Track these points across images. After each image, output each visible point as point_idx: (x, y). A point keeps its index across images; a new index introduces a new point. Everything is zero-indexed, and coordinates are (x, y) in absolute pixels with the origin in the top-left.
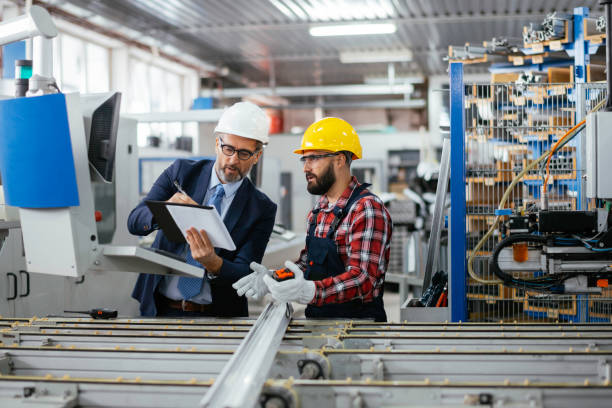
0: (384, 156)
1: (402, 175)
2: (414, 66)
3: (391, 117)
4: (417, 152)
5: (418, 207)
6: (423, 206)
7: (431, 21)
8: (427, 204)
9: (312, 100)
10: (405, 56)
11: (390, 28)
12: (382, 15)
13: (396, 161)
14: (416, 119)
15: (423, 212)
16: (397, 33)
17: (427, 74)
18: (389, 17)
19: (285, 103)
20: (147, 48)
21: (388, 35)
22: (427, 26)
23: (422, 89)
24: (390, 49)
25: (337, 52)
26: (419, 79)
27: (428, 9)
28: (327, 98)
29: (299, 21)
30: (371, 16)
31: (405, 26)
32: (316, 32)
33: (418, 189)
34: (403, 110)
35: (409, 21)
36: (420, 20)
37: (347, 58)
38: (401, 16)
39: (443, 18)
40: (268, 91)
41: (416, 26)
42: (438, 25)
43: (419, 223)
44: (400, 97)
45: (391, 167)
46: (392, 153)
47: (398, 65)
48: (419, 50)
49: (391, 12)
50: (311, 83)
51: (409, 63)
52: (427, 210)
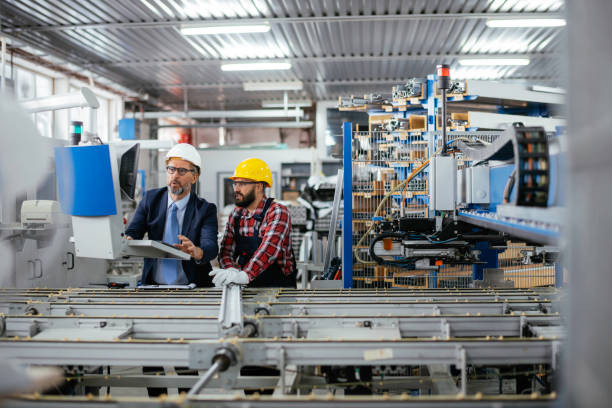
0: (278, 168)
1: (293, 184)
2: (304, 93)
3: (283, 135)
4: (308, 164)
5: (308, 211)
6: (312, 210)
7: (320, 60)
8: (316, 209)
9: (217, 121)
10: (297, 86)
11: (286, 66)
12: (281, 55)
13: (288, 172)
14: (305, 137)
15: (313, 217)
16: (292, 69)
17: (315, 100)
18: (286, 57)
19: (193, 122)
20: (85, 79)
21: (285, 71)
22: (316, 63)
23: (310, 111)
24: (285, 80)
25: (241, 82)
26: (308, 104)
27: (317, 51)
28: (228, 120)
29: (212, 59)
30: (271, 55)
31: (299, 64)
32: (225, 68)
33: (309, 198)
34: (294, 129)
35: (302, 60)
36: (311, 59)
37: (249, 87)
38: (296, 56)
39: (329, 58)
40: (183, 115)
41: (308, 64)
42: (325, 64)
43: (309, 225)
44: (293, 119)
45: (284, 178)
46: (285, 166)
47: (291, 92)
48: (309, 82)
49: (288, 52)
50: (217, 108)
51: (300, 91)
52: (316, 215)
